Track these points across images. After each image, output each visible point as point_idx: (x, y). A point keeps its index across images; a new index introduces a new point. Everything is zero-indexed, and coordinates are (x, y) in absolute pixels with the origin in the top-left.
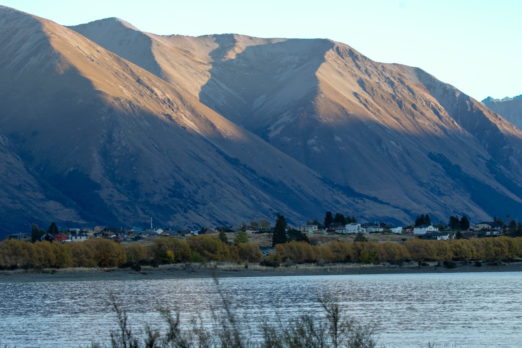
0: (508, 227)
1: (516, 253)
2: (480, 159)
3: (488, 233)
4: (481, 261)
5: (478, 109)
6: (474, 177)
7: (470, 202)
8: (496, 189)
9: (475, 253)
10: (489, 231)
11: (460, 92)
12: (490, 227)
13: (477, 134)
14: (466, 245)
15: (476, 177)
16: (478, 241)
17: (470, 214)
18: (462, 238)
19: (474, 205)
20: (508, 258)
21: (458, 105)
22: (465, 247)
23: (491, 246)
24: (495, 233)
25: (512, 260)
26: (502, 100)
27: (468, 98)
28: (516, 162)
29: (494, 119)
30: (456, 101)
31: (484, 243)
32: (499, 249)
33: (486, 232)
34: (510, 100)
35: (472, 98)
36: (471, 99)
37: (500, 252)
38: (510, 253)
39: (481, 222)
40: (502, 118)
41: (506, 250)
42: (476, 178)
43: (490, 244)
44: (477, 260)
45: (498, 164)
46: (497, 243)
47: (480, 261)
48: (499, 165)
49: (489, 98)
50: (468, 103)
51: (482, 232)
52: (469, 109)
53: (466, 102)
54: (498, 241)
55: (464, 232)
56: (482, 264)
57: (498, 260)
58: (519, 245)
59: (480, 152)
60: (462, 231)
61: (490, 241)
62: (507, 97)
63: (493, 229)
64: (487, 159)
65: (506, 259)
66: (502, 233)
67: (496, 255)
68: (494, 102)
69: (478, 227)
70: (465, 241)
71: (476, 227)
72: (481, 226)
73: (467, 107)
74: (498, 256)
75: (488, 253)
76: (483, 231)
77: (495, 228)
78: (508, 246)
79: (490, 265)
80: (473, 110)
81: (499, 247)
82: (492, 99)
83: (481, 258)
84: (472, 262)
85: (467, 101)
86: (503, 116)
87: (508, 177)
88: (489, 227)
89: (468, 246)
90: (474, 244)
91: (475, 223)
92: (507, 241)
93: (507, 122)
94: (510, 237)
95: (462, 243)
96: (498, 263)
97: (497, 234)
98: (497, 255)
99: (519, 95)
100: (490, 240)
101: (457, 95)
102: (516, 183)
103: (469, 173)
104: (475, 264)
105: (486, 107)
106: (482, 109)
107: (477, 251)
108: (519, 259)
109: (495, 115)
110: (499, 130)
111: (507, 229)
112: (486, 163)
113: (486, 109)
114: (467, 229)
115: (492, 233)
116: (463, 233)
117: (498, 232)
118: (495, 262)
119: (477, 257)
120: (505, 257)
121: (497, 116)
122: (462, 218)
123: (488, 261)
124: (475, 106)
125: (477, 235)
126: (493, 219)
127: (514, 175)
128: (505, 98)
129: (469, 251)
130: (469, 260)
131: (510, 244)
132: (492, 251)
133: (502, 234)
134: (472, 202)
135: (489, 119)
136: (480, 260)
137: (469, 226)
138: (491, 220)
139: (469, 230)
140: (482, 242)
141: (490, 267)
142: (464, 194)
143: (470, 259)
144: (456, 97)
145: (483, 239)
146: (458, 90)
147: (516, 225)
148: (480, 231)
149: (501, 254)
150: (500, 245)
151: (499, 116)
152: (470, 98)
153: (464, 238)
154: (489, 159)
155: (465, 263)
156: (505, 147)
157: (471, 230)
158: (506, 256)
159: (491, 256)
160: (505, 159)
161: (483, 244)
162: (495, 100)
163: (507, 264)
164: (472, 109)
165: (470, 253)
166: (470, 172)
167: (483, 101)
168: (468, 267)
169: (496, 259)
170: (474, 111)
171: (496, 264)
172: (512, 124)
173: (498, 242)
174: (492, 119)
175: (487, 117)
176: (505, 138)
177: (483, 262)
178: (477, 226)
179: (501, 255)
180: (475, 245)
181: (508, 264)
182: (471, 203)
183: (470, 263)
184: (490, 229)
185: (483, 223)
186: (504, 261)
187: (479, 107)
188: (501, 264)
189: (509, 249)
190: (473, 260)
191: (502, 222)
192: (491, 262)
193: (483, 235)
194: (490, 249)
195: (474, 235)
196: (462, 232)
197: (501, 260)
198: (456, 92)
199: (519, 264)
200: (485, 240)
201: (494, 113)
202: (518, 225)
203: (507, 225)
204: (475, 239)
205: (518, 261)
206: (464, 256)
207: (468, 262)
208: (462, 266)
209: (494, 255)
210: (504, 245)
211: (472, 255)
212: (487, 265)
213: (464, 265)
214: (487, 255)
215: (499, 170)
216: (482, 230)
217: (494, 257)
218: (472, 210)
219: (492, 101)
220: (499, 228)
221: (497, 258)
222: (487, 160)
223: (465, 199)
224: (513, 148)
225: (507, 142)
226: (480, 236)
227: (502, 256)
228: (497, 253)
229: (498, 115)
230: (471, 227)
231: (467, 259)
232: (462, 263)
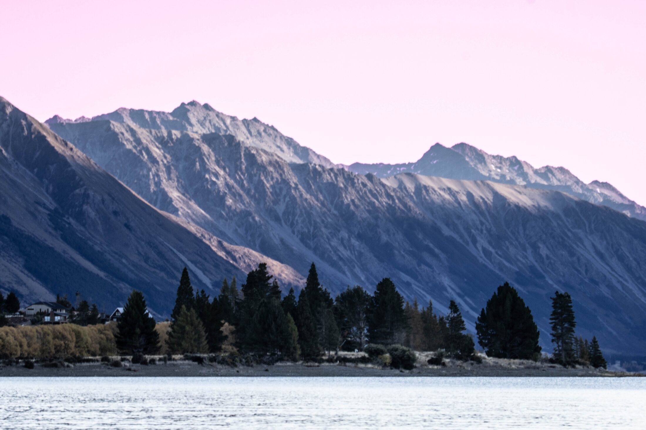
0: (77, 310)
1: (86, 349)
2: (40, 208)
3: (47, 319)
4: (34, 360)
5: (39, 133)
6: (30, 234)
7: (22, 272)
8: (62, 254)
9: (25, 347)
10: (48, 315)
11: (13, 106)
12: (50, 310)
13: (36, 170)
14: (12, 336)
15: (33, 235)
16: (31, 331)
17: (23, 290)
18: (6, 325)
19: (28, 276)
20: (75, 356)
21: (9, 126)
22: (10, 339)
23: (50, 338)
24: (57, 318)
25: (80, 360)
26: (76, 121)
27: (24, 116)
28: (93, 214)
29: (63, 148)
30: (6, 120)
31: (40, 333)
32: (62, 342)
33: (44, 317)
34: (87, 121)
35: (30, 116)
36: (29, 118)
37: (63, 348)
38: (77, 349)
39: (38, 301)
40: (74, 147)
41: (72, 345)
42: (33, 236)
43: (48, 335)
44: (27, 358)
45: (67, 216)
46: (58, 334)
47: (31, 360)
48: (68, 218)
49: (56, 117)
50: (24, 123)
51: (38, 317)
52: (26, 133)
53: (21, 123)
54: (61, 331)
55: (11, 316)
56: (35, 364)
57: (58, 358)
58: (91, 337)
59: (39, 197)
60: (8, 315)
61: (49, 332)
62: (83, 117)
63: (55, 312)
64: (51, 207)
65: (71, 358)
66: (68, 318)
67: (56, 352)
68: (63, 123)
69: (33, 309)
70: (11, 330)
71: (29, 309)
72: (37, 308)
73: (23, 129)
74: (59, 353)
75: (44, 348)
76: (39, 316)
77: (58, 312)
78: (75, 339)
79: (46, 366)
80: (32, 134)
81: (61, 340)
82: (60, 119)
83: (34, 356)
84: (20, 361)
85: (22, 121)
86: (75, 145)
87: (81, 236)
88: (48, 310)
89: (15, 337)
90: (24, 336)
91: (28, 304)
92: (74, 330)
93: (82, 153)
94: (78, 326)
95: (7, 333)
96: (59, 364)
97: (61, 320)
98: (57, 351)
99: (100, 114)
100: (49, 329)
101: (9, 110)
102: (93, 245)
103: (23, 229)
104: (24, 364)
105: (51, 131)
106: (45, 134)
107: (29, 345)
108: (90, 357)
109: (63, 143)
110: (70, 166)
111: (76, 313)
112: (49, 215)
113: (52, 133)
114: (16, 311)
115: (52, 319)
116: (10, 318)
117: (62, 318)
118: (54, 362)
119: (29, 354)
120: (69, 355)
121: (66, 144)
122: (8, 295)
123: (43, 360)
124: (35, 128)
125: (30, 321)
126: (56, 297)
127: (90, 234)
128: (80, 118)
129: (16, 346)
130: (16, 358)
131: (78, 335)
132: (50, 346)
133: (67, 320)
134: (26, 272)
135: (56, 148)
136: (32, 358)
137: (19, 308)
138: (53, 299)
139: (18, 313)
140: (37, 331)
141: (46, 370)
142: (13, 260)
143: (16, 356)
144: (7, 114)
145: (38, 327)
146: (9, 104)
147: (89, 308)
148: (34, 315)
149: (64, 350)
150: (64, 338)
151: (71, 145)
152: (27, 116)
153: (9, 326)
154: (53, 209)
155: (9, 363)
156: (77, 191)
157: (21, 313)
158: (72, 354)
159: (49, 353)
160: (77, 209)
161: (39, 334)
162: (65, 120)
163: (72, 365)
164: (30, 133)
165: (19, 348)
166: (24, 227)
167: (47, 122)
168: (14, 369)
169: (55, 358)
170: (33, 136)
171: (55, 366)
172: (89, 158)
173: (60, 333)
174: (59, 147)
175: (53, 145)
176: (77, 178)
177: (37, 362)
179: (64, 352)
180: (26, 335)
181: (74, 365)
182: (24, 274)
183: (17, 363)
184: (49, 312)
185: (40, 303)
186: (67, 360)
187: (41, 130)
188: (63, 365)
189: (77, 342)
190: (21, 358)
191: (68, 303)
192: (48, 362)
193: (39, 321)
194: (49, 342)
195: (25, 321)
196: (6, 316)
197: (64, 359)
198: (7, 105)
199: (90, 366)
200: (42, 329)
201: (63, 140)
202: (92, 307)
203: (75, 308)
204: (27, 327)
205: (88, 361)
206: (8, 352)
207: (14, 362)
208: (5, 367)
209: (53, 351)
210: (69, 337)
211: (21, 350)
212: (42, 366)
213: (8, 365)
214: (43, 351)
215: (67, 226)
216: (38, 313)
217: (54, 354)
218: (25, 284)
219: (60, 122)
220: (64, 312)
221: (58, 357)
222: (50, 210)
223: (15, 267)
224: (91, 193)
225: (81, 183)
226: (34, 322)
227: (66, 353)
228: (58, 348)
229: (68, 143)
230: (22, 309)
231: (13, 356)
232: (4, 362)
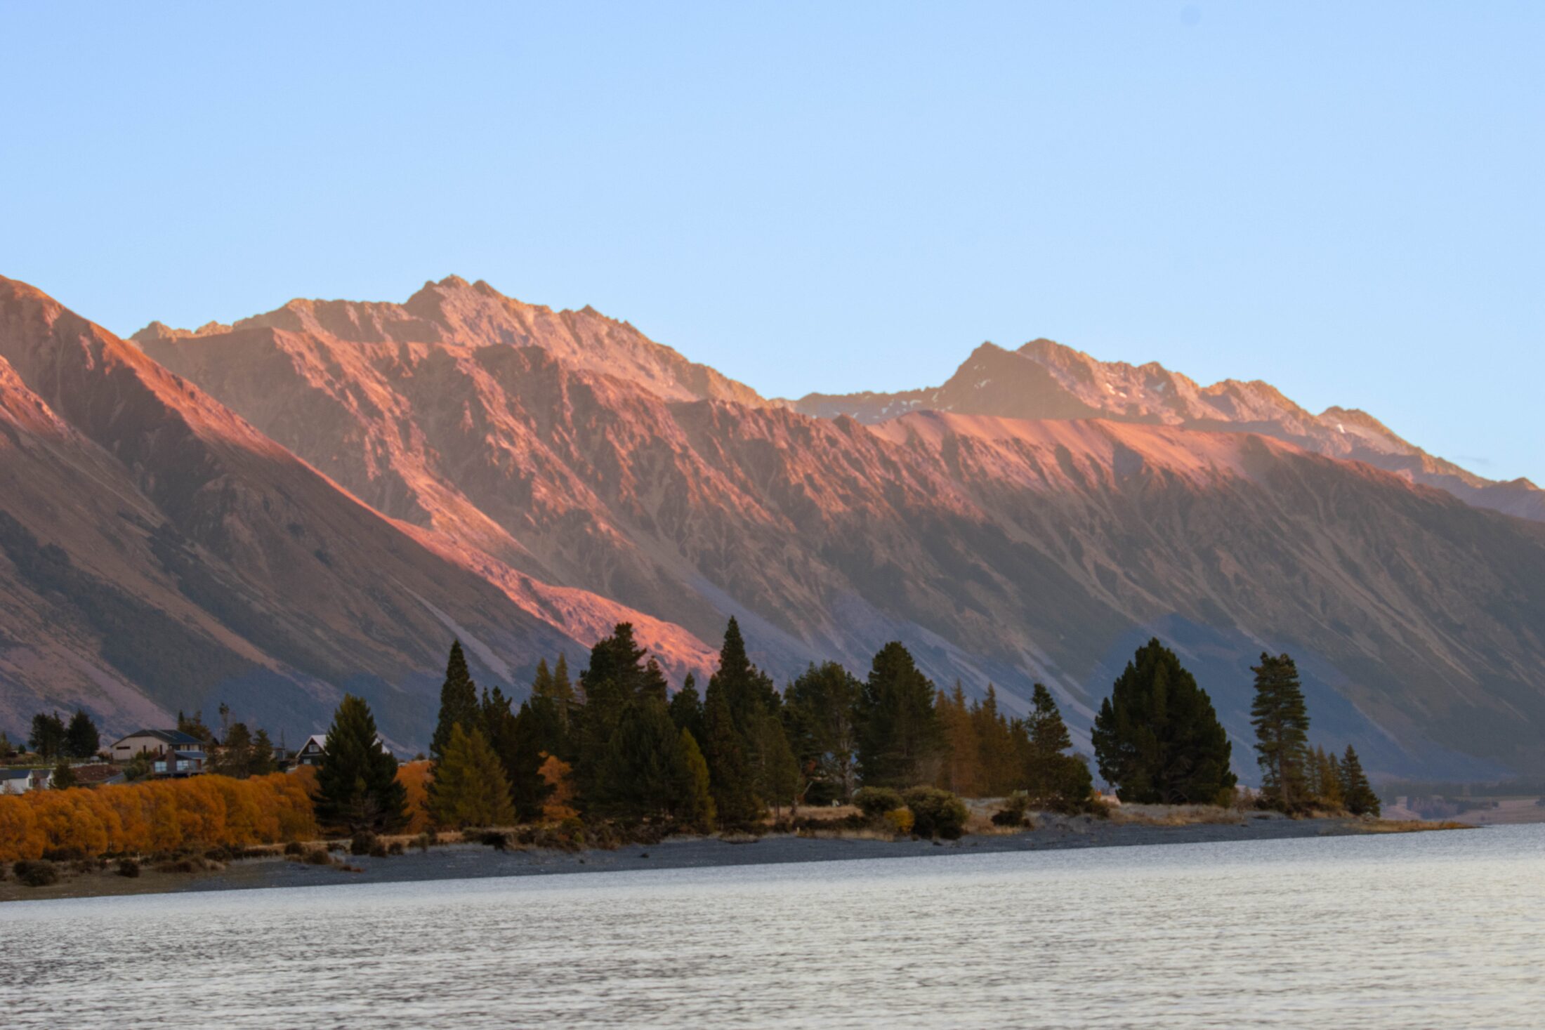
0: (226, 745)
1: (251, 829)
2: (129, 526)
3: (160, 767)
4: (138, 859)
5: (120, 362)
6: (111, 585)
7: (98, 667)
8: (184, 623)
9: (119, 831)
10: (162, 758)
11: (60, 306)
12: (166, 747)
13: (116, 444)
14: (89, 807)
15: (119, 585)
16: (128, 795)
17: (99, 707)
18: (74, 785)
19: (112, 676)
20: (227, 846)
21: (53, 350)
22: (84, 813)
23: (170, 808)
24: (181, 765)
25: (238, 853)
26: (198, 332)
27: (86, 326)
28: (246, 535)
29: (174, 394)
30: (46, 338)
31: (147, 799)
32: (197, 816)
33: (153, 764)
34: (224, 331)
35: (99, 327)
36: (96, 331)
37: (199, 828)
38: (230, 830)
39: (137, 731)
40: (197, 389)
41: (220, 822)
42: (117, 588)
43: (166, 801)
44: (123, 854)
45: (189, 541)
46: (188, 797)
47: (134, 859)
48: (192, 545)
49: (154, 326)
50: (86, 342)
51: (139, 765)
52: (91, 364)
53: (80, 342)
54: (194, 792)
55: (81, 765)
56: (142, 868)
57: (192, 852)
58: (259, 803)
59: (128, 502)
60: (74, 762)
61: (168, 794)
62: (214, 324)
63: (177, 752)
64: (153, 523)
65: (220, 850)
66: (206, 764)
67: (185, 839)
68: (170, 339)
69: (128, 748)
70: (85, 795)
71: (119, 748)
72: (137, 745)
73: (84, 356)
74: (193, 841)
75: (159, 830)
76: (143, 762)
77: (183, 750)
78: (224, 808)
79: (166, 870)
80: (104, 365)
81: (195, 811)
82: (163, 328)
83: (138, 848)
84: (109, 861)
85: (82, 338)
86: (200, 385)
87: (223, 583)
88: (161, 747)
89: (93, 810)
90: (113, 805)
91: (114, 736)
92: (220, 790)
93: (215, 402)
94: (231, 778)
95: (76, 803)
96: (194, 864)
97: (190, 768)
98: (189, 837)
99: (250, 316)
100: (167, 789)
101: (52, 317)
102: (249, 602)
103: (94, 573)
104: (118, 869)
105: (146, 357)
106: (133, 364)
107: (126, 826)
108: (261, 847)
109: (173, 381)
110: (190, 431)
111: (222, 751)
112: (150, 539)
113: (147, 362)
114: (92, 754)
115: (172, 766)
116: (79, 769)
117: (193, 763)
118: (183, 860)
119: (126, 846)
120: (215, 844)
121: (181, 384)
122: (72, 719)
123: (160, 858)
124: (111, 353)
125: (122, 774)
126: (177, 719)
127: (241, 576)
128: (207, 326)
129: (98, 828)
130: (100, 856)
131: (231, 799)
132: (172, 825)
133: (204, 768)
134: (107, 666)
135: (158, 394)
136: (134, 855)
137: (97, 746)
138: (171, 724)
139: (96, 758)
140: (141, 795)
141: (170, 876)
142: (78, 642)
143: (101, 852)
144: (47, 325)
145: (144, 787)
146: (52, 303)
147: (251, 740)
148: (132, 761)
149: (201, 832)
150: (199, 806)
151: (190, 385)
152: (92, 327)
153: (80, 786)
154: (157, 526)
155: (87, 868)
156: (210, 485)
157: (103, 757)
158: (220, 841)
159: (170, 841)
160: (211, 525)
161: (145, 802)
162: (175, 332)
163: (221, 865)
164: (101, 364)
165: (103, 833)
166: (97, 569)
167: (135, 337)
168: (96, 880)
169: (185, 851)
170: (107, 371)
171: (185, 868)
172: (231, 411)
173: (192, 796)
174: (166, 395)
175: (150, 387)
176: (208, 456)
177: (145, 862)
178: (123, 744)
179: (203, 838)
180: (117, 806)
181: (227, 864)
182: (104, 671)
183: (103, 865)
184: (164, 752)
185: (143, 734)
186: (211, 855)
187: (122, 354)
188: (202, 866)
189: (229, 816)
190: (110, 856)
191: (204, 730)
192: (170, 862)
193: (142, 773)
194: (168, 818)
195: (112, 773)
196: (72, 766)
197: (203, 852)
198: (47, 306)
199: (261, 865)
200: (152, 789)
201: (173, 377)
202: (257, 736)
203: (220, 739)
204: (118, 786)
205: (256, 854)
206: (81, 845)
207: (96, 864)
208: (76, 876)
209: (180, 836)
210: (213, 804)
211: (109, 838)
212: (157, 870)
213: (82, 871)
214: (157, 838)
215: (191, 562)
216: (139, 756)
217: (181, 844)
218: (105, 693)
219: (164, 336)
220: (196, 749)
221: (190, 848)
222: (152, 530)
223: (82, 657)
224: (238, 487)
225: (217, 467)
226: (131, 777)
227: (207, 840)
228: (190, 829)
229: (185, 381)
230: (103, 749)
231: (92, 852)
232: (74, 866)
